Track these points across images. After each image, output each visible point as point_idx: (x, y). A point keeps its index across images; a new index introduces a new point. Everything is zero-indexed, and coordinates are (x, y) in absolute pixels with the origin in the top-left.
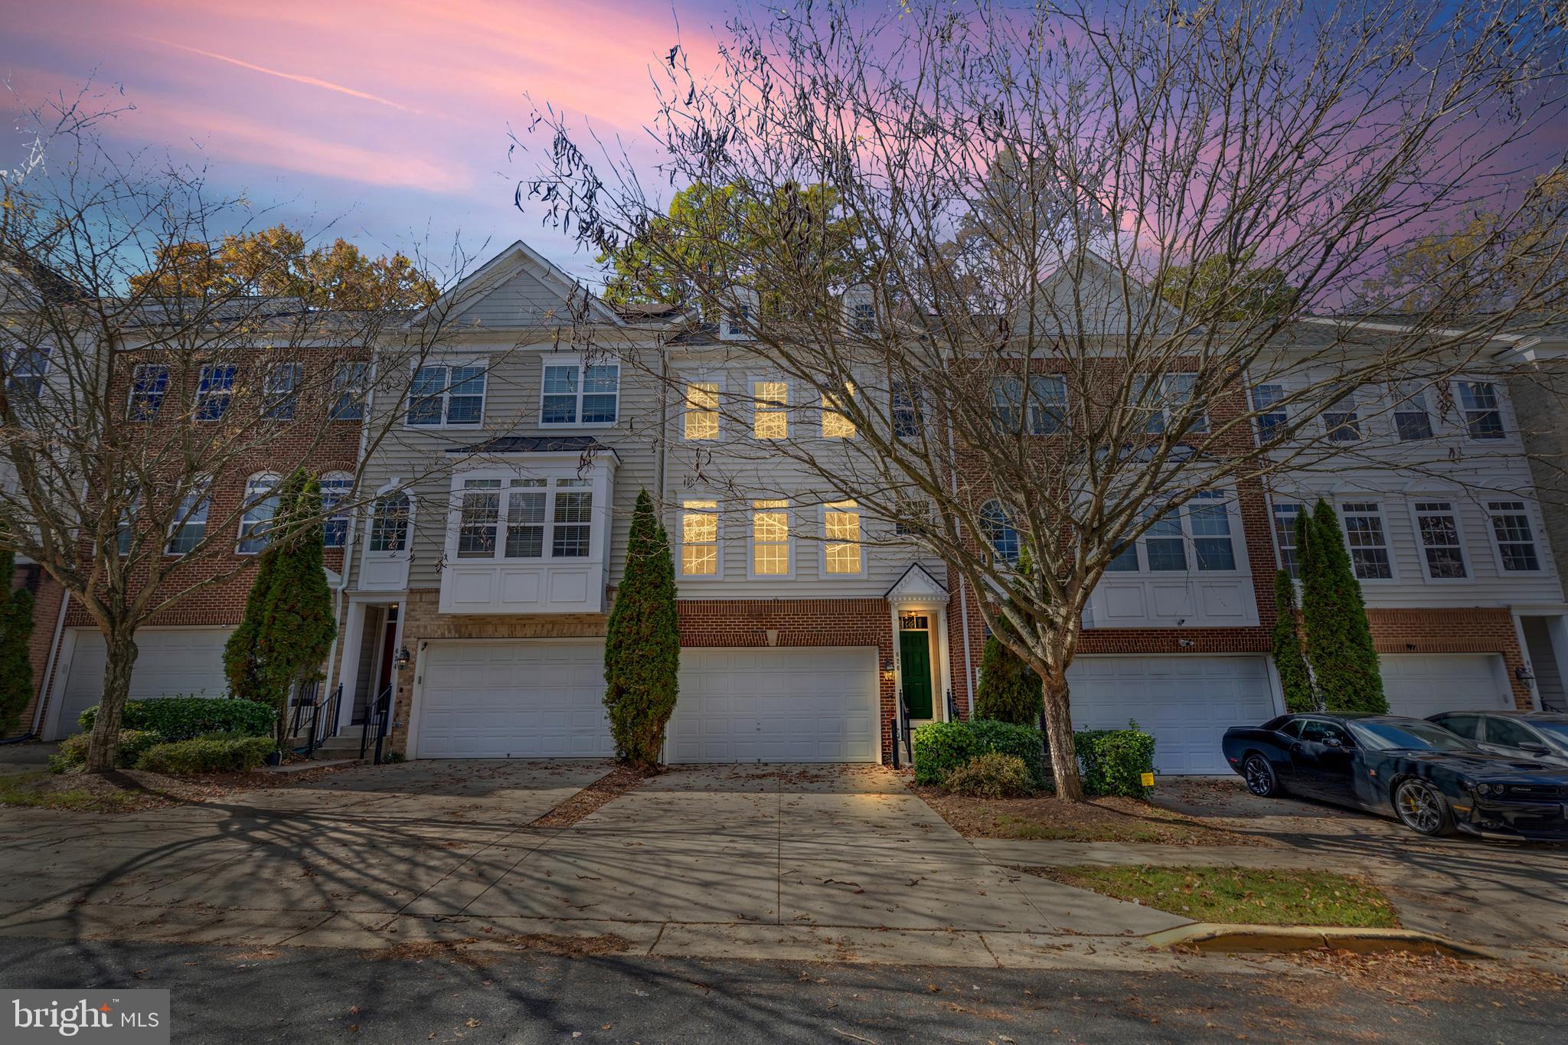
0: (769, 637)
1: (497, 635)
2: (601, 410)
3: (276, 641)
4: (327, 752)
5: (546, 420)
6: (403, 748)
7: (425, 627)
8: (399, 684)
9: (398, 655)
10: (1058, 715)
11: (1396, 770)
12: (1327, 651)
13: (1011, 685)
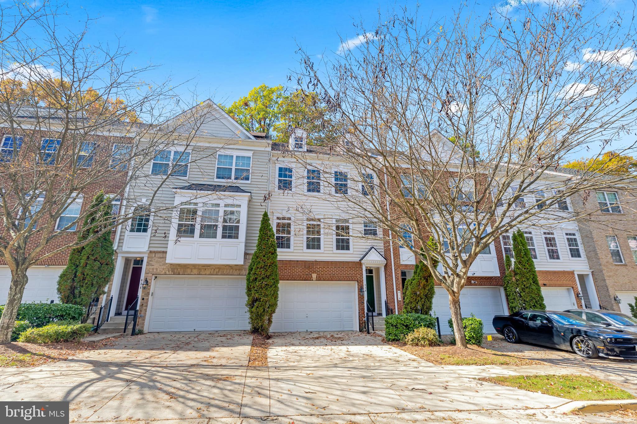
0: (313, 276)
1: (192, 273)
2: (243, 174)
3: (87, 275)
4: (105, 330)
5: (218, 177)
6: (143, 327)
7: (157, 269)
8: (142, 296)
9: (142, 282)
10: (457, 312)
11: (572, 333)
12: (526, 286)
13: (421, 299)
